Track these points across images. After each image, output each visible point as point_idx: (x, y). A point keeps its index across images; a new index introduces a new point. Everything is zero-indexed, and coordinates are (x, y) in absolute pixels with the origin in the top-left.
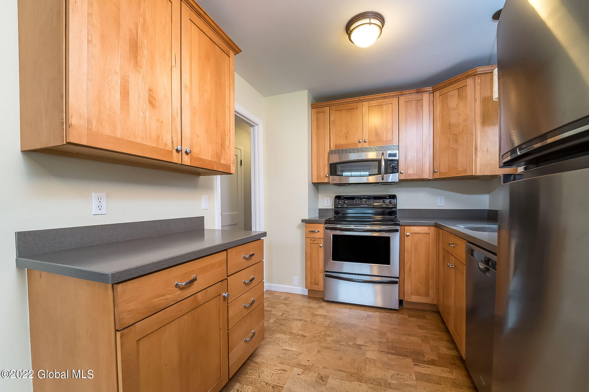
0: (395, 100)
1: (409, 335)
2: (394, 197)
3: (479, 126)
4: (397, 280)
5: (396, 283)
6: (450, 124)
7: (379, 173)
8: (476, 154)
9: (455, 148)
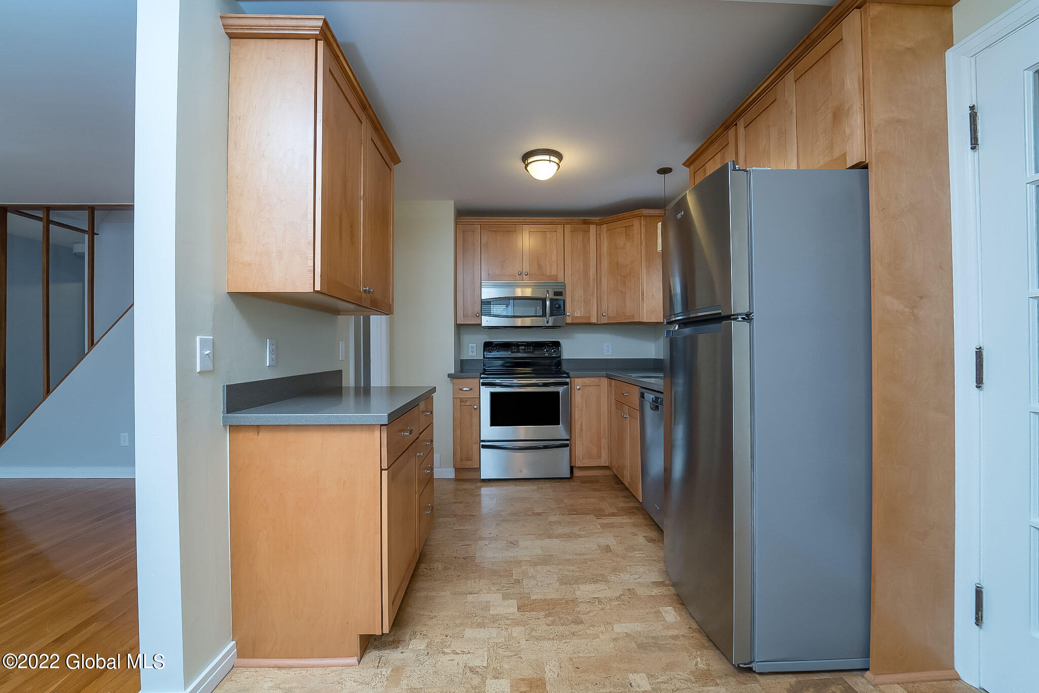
0: (560, 227)
1: (587, 498)
2: (557, 344)
3: (644, 271)
4: (568, 442)
5: (566, 445)
6: (618, 264)
7: (544, 315)
8: (643, 299)
9: (624, 291)
